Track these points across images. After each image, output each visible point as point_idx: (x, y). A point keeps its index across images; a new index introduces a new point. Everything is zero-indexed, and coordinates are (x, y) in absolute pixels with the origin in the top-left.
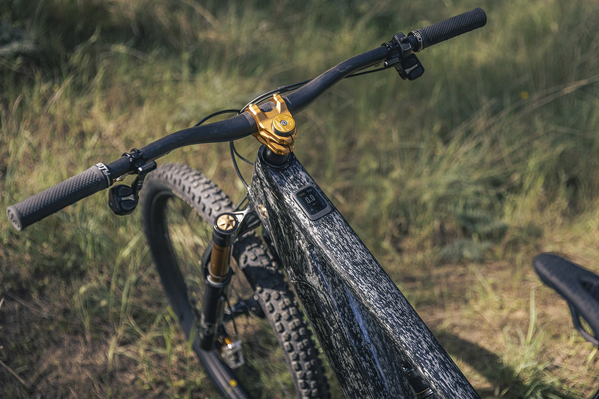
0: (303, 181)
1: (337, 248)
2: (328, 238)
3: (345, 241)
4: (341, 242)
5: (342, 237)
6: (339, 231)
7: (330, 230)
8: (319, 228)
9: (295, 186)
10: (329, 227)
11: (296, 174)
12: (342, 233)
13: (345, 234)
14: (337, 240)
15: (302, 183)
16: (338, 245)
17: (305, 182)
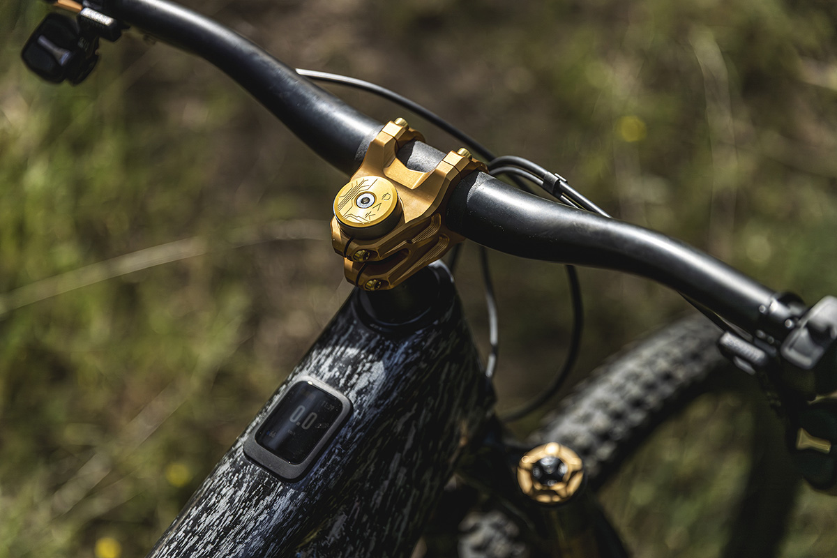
0: (354, 380)
1: (185, 537)
2: (206, 505)
3: (209, 547)
4: (207, 538)
5: (220, 537)
6: (236, 522)
7: (231, 500)
8: (228, 473)
9: (330, 371)
10: (240, 493)
11: (366, 357)
12: (232, 532)
13: (234, 539)
14: (209, 527)
15: (347, 381)
16: (194, 535)
17: (352, 387)
